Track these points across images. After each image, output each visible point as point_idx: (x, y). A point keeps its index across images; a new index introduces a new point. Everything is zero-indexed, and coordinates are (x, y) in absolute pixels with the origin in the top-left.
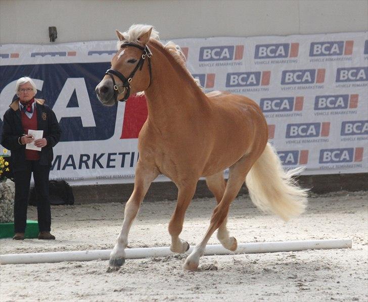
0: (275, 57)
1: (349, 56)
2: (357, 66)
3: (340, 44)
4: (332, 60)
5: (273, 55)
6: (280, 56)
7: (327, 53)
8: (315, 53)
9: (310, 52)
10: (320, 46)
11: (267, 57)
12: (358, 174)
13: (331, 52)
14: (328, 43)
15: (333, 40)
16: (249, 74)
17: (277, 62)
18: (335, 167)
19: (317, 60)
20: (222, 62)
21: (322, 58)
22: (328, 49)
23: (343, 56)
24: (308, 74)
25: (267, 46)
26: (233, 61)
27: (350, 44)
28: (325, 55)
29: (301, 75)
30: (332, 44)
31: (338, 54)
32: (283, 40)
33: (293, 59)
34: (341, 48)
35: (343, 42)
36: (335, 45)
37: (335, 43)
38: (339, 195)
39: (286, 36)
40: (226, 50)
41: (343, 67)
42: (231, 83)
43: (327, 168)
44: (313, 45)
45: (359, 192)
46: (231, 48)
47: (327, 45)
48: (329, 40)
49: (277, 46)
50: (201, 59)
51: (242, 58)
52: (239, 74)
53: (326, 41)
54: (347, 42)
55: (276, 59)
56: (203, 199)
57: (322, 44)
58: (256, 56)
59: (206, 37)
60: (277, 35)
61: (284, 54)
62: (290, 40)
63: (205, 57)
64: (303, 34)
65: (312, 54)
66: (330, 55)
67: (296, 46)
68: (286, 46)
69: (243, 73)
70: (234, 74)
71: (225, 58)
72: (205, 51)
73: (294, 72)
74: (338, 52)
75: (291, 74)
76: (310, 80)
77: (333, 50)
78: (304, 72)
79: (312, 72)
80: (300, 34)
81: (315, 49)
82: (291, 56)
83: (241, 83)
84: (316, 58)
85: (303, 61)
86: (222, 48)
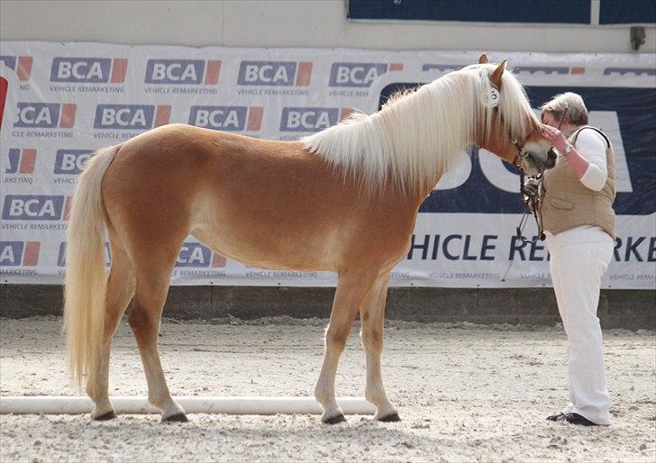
0: (179, 82)
1: (303, 88)
2: (317, 105)
3: (290, 67)
4: (275, 93)
5: (177, 78)
6: (189, 80)
7: (269, 80)
8: (247, 79)
9: (240, 77)
10: (256, 68)
11: (167, 81)
12: (309, 288)
13: (275, 80)
14: (270, 63)
15: (278, 60)
16: (134, 108)
17: (183, 91)
18: (271, 275)
19: (250, 92)
20: (89, 85)
21: (259, 88)
22: (270, 74)
23: (294, 87)
24: (234, 113)
25: (167, 63)
26: (109, 84)
27: (307, 67)
28: (264, 84)
29: (222, 116)
30: (276, 65)
31: (285, 84)
32: (194, 54)
33: (209, 87)
34: (291, 74)
35: (294, 64)
36: (282, 68)
37: (282, 64)
38: (277, 323)
39: (199, 47)
40: (97, 65)
41: (293, 106)
42: (104, 122)
43: (259, 276)
44: (244, 65)
45: (311, 320)
46: (105, 63)
47: (267, 67)
48: (273, 60)
49: (184, 63)
50: (54, 78)
51: (123, 81)
52: (117, 107)
53: (266, 59)
54: (301, 64)
55: (182, 86)
56: (46, 318)
57: (260, 64)
58: (148, 79)
59: (63, 41)
60: (184, 45)
61: (194, 78)
62: (207, 55)
63: (60, 75)
64: (227, 46)
65: (241, 81)
66: (271, 84)
67: (215, 66)
68: (199, 65)
69: (124, 107)
70: (109, 106)
71: (95, 79)
72: (62, 64)
73: (210, 109)
74: (286, 80)
75: (206, 113)
76: (237, 125)
77: (277, 76)
78: (227, 110)
79: (241, 111)
80: (222, 46)
81: (248, 72)
82: (206, 83)
83: (120, 122)
84: (248, 88)
85: (227, 92)
86: (91, 61)
